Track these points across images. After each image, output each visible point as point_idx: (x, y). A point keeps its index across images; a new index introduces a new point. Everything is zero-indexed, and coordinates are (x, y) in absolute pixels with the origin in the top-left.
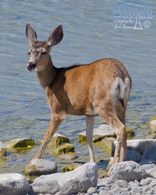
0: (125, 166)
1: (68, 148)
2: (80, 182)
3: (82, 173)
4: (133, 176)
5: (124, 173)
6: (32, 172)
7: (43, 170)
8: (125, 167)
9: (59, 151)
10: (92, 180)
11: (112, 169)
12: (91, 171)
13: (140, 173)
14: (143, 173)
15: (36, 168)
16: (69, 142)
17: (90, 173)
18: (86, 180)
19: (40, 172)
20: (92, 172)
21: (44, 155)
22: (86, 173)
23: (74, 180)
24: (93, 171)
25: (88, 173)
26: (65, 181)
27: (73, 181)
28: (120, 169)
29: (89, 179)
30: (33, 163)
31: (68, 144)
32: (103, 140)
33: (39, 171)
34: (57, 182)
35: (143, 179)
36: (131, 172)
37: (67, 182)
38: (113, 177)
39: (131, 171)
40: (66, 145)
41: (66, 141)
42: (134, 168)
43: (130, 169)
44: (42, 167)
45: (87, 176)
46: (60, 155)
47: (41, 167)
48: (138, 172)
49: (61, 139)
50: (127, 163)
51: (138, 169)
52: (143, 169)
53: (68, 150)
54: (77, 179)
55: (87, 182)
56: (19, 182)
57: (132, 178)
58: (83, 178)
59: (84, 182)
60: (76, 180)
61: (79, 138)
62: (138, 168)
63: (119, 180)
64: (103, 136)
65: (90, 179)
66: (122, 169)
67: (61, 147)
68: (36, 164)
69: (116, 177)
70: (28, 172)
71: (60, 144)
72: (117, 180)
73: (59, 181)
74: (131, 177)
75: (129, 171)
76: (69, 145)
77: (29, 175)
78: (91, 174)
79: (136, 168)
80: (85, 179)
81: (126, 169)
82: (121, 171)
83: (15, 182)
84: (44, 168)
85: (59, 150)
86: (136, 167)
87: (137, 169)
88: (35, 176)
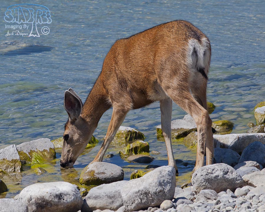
0: (213, 170)
1: (140, 146)
2: (151, 193)
3: (154, 180)
4: (225, 184)
5: (212, 180)
6: (89, 180)
7: (105, 177)
8: (213, 172)
9: (128, 151)
10: (167, 190)
11: (196, 174)
12: (165, 177)
13: (234, 180)
14: (239, 180)
15: (95, 174)
16: (142, 139)
17: (164, 180)
18: (159, 190)
19: (100, 180)
20: (167, 179)
21: (108, 156)
22: (159, 181)
23: (143, 190)
24: (169, 177)
25: (162, 181)
26: (130, 192)
27: (141, 192)
28: (207, 174)
29: (162, 189)
30: (91, 168)
31: (141, 141)
32: (189, 135)
33: (98, 178)
34: (119, 194)
35: (239, 188)
36: (222, 179)
37: (133, 194)
38: (197, 185)
39: (222, 177)
40: (138, 143)
41: (140, 136)
42: (226, 173)
43: (221, 175)
44: (104, 173)
45: (160, 184)
46: (129, 156)
47: (102, 172)
48: (232, 179)
49: (132, 134)
50: (216, 166)
51: (232, 174)
52: (238, 174)
53: (140, 150)
54: (147, 189)
55: (160, 193)
56: (67, 194)
57: (224, 187)
58: (154, 188)
59: (156, 193)
60: (145, 191)
61: (157, 133)
62: (232, 172)
63: (205, 190)
64: (190, 129)
65: (164, 189)
66: (209, 175)
67: (131, 145)
68: (94, 169)
69: (201, 186)
70: (84, 179)
71: (131, 141)
72: (203, 189)
73: (123, 192)
74: (222, 185)
75: (219, 177)
76: (143, 142)
77: (85, 184)
78: (165, 182)
79: (228, 174)
80: (157, 189)
81: (214, 175)
82: (208, 177)
83: (62, 194)
84: (105, 175)
85: (129, 149)
86: (229, 172)
87: (230, 174)
88: (93, 185)
